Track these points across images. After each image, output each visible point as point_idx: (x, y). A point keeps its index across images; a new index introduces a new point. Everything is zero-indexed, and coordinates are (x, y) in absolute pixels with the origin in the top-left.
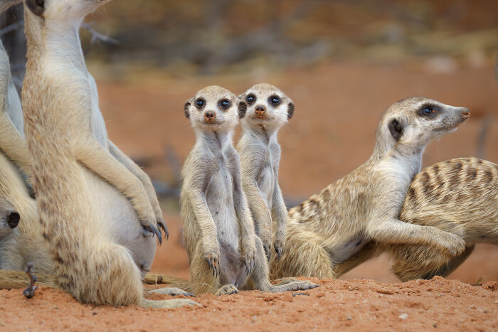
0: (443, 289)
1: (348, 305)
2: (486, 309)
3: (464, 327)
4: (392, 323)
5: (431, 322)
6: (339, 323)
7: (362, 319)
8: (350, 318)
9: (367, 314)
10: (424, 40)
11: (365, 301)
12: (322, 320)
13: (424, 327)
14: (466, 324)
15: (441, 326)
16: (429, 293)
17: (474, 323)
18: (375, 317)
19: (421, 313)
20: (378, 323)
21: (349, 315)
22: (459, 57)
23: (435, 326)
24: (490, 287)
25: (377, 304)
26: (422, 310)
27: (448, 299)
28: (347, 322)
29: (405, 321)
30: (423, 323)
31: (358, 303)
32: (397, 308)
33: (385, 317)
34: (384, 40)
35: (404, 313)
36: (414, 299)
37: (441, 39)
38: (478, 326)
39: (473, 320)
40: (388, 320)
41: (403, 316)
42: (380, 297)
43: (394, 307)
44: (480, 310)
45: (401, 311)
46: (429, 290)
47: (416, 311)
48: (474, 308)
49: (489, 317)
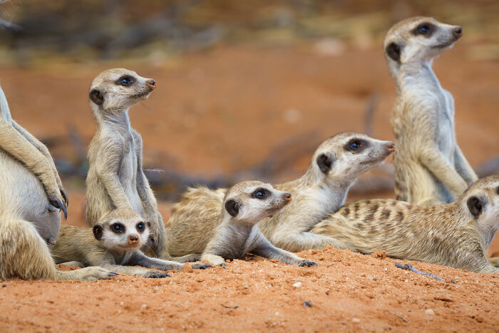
0: (334, 258)
1: (245, 275)
2: (375, 276)
3: (355, 294)
4: (286, 291)
5: (323, 290)
6: (237, 292)
7: (258, 288)
8: (247, 287)
9: (263, 283)
10: (313, 23)
11: (261, 271)
12: (220, 289)
13: (317, 294)
14: (357, 291)
15: (334, 293)
16: (321, 262)
17: (365, 290)
18: (270, 286)
19: (314, 281)
20: (273, 291)
21: (246, 284)
22: (346, 39)
23: (327, 294)
24: (379, 256)
25: (272, 273)
26: (315, 278)
27: (339, 268)
28: (245, 291)
29: (299, 289)
30: (316, 291)
31: (254, 273)
32: (291, 277)
33: (280, 286)
34: (274, 25)
35: (298, 281)
37: (329, 23)
38: (368, 293)
39: (363, 288)
40: (282, 288)
41: (297, 285)
42: (275, 267)
43: (289, 276)
44: (370, 277)
45: (294, 279)
46: (322, 260)
47: (309, 279)
48: (364, 276)
49: (378, 284)
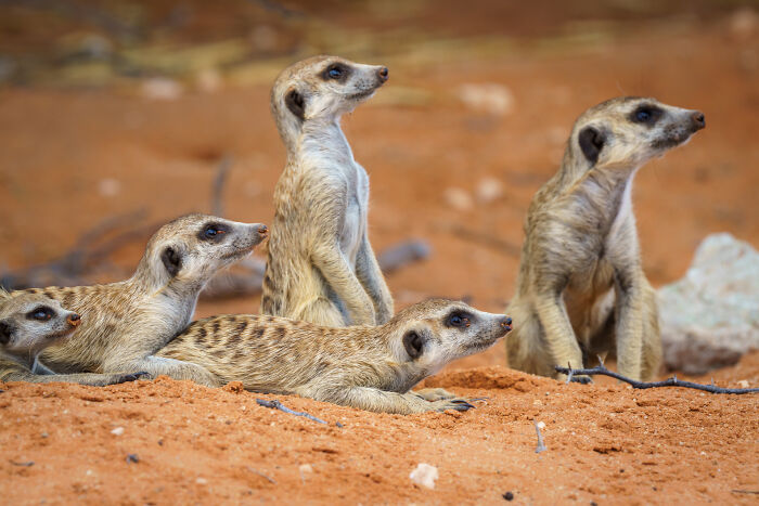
0: (170, 393)
1: (43, 418)
2: (228, 418)
3: (200, 443)
4: (102, 441)
5: (155, 438)
6: (31, 442)
7: (61, 436)
8: (45, 434)
9: (69, 429)
11: (66, 412)
12: (8, 438)
13: (146, 445)
14: (202, 439)
15: (169, 442)
16: (152, 399)
17: (213, 438)
18: (79, 433)
19: (142, 426)
20: (83, 441)
21: (44, 431)
22: (182, 76)
23: (161, 444)
24: (233, 389)
25: (82, 414)
26: (142, 421)
27: (177, 406)
28: (43, 441)
29: (120, 438)
30: (145, 439)
31: (55, 414)
32: (109, 420)
33: (93, 433)
35: (118, 426)
36: (131, 407)
37: (161, 55)
38: (219, 442)
39: (211, 434)
40: (96, 436)
41: (118, 431)
42: (85, 406)
43: (105, 418)
44: (221, 420)
45: (114, 423)
46: (152, 395)
47: (135, 423)
48: (213, 418)
49: (232, 429)
